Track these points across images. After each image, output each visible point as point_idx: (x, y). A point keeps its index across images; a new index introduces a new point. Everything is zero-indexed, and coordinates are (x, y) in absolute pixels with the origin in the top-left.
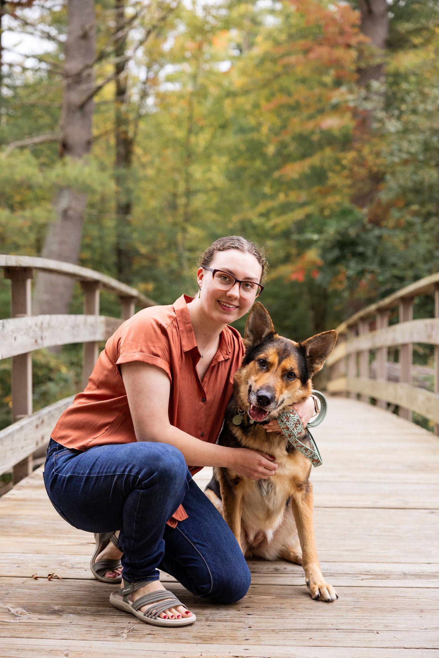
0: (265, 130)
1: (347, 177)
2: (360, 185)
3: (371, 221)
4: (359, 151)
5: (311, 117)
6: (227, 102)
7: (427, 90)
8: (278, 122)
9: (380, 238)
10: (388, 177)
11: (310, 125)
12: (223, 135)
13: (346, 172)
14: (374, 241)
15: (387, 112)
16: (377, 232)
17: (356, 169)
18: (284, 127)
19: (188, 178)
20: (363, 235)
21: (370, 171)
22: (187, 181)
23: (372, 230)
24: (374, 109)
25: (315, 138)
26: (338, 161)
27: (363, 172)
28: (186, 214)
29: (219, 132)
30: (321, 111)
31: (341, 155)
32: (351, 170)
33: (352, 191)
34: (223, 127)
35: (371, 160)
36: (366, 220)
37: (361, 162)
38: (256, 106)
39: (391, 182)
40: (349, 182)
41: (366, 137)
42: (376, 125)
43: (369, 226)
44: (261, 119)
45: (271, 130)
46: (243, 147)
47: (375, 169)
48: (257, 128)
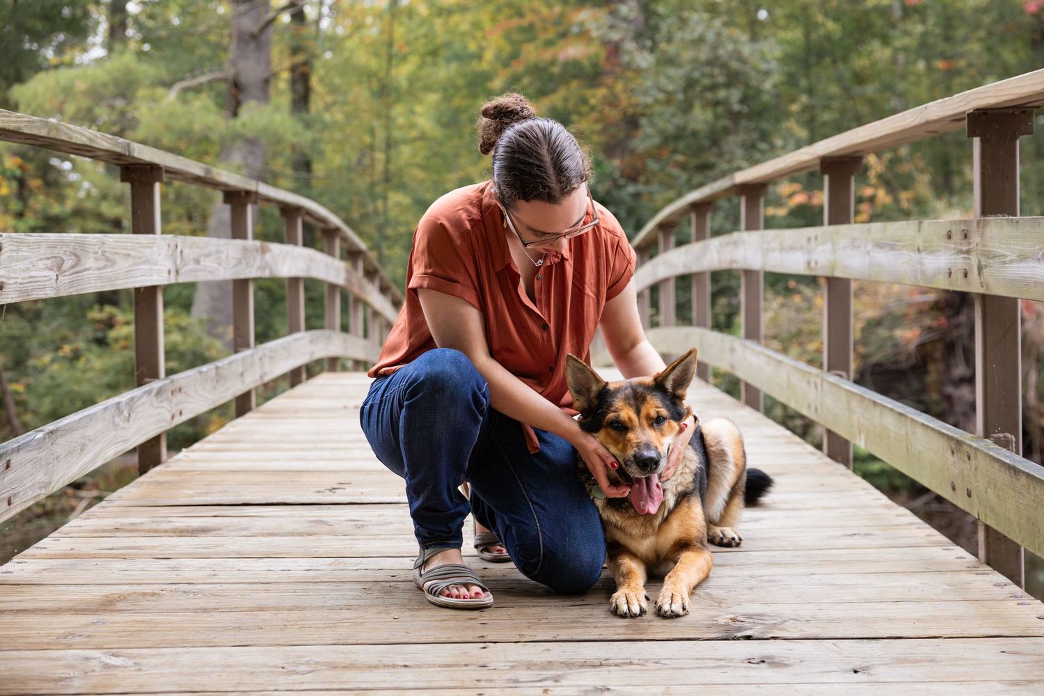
0: (489, 55)
1: (596, 121)
2: (613, 130)
3: (623, 176)
4: (611, 88)
5: (549, 43)
6: (438, 22)
7: (686, 14)
8: (508, 49)
9: (637, 196)
10: (644, 121)
11: (547, 55)
12: (435, 64)
13: (595, 115)
14: (628, 199)
15: (637, 43)
16: (631, 189)
17: (607, 110)
18: (515, 56)
19: (389, 122)
20: (615, 193)
21: (625, 113)
22: (387, 127)
23: (624, 186)
24: (622, 40)
25: (556, 70)
26: (584, 101)
27: (614, 114)
28: (386, 171)
29: (429, 59)
30: (564, 35)
31: (588, 93)
32: (601, 112)
33: (603, 139)
34: (434, 53)
35: (624, 99)
36: (617, 174)
37: (612, 102)
38: (476, 25)
39: (646, 128)
40: (598, 127)
41: (617, 70)
42: (625, 58)
43: (622, 182)
44: (484, 44)
45: (497, 57)
46: (460, 82)
47: (631, 111)
48: (479, 56)
